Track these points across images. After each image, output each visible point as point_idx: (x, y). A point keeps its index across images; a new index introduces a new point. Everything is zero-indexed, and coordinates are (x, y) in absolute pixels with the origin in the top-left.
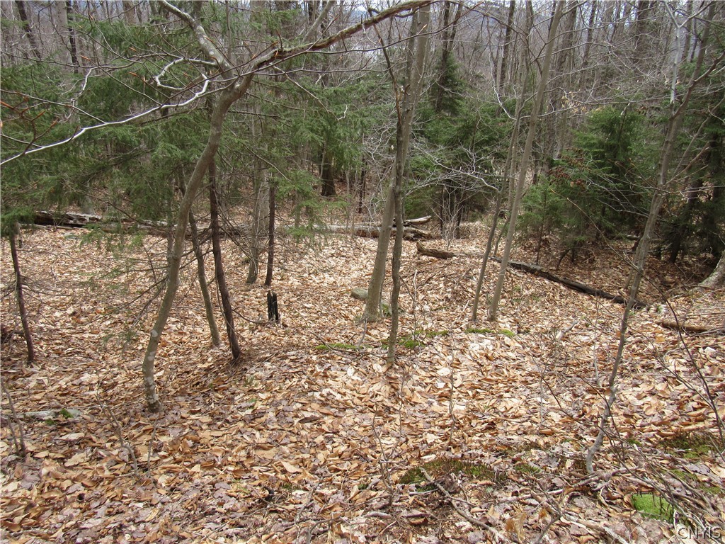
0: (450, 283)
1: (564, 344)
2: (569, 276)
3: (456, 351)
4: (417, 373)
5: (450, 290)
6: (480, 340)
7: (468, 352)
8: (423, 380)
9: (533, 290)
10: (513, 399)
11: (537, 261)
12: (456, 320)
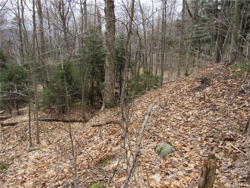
0: (19, 134)
1: (64, 143)
2: (63, 118)
3: (25, 162)
4: (9, 178)
5: (20, 137)
6: (34, 153)
7: (29, 160)
8: (12, 179)
9: (52, 127)
10: (50, 171)
11: (51, 116)
12: (24, 148)
